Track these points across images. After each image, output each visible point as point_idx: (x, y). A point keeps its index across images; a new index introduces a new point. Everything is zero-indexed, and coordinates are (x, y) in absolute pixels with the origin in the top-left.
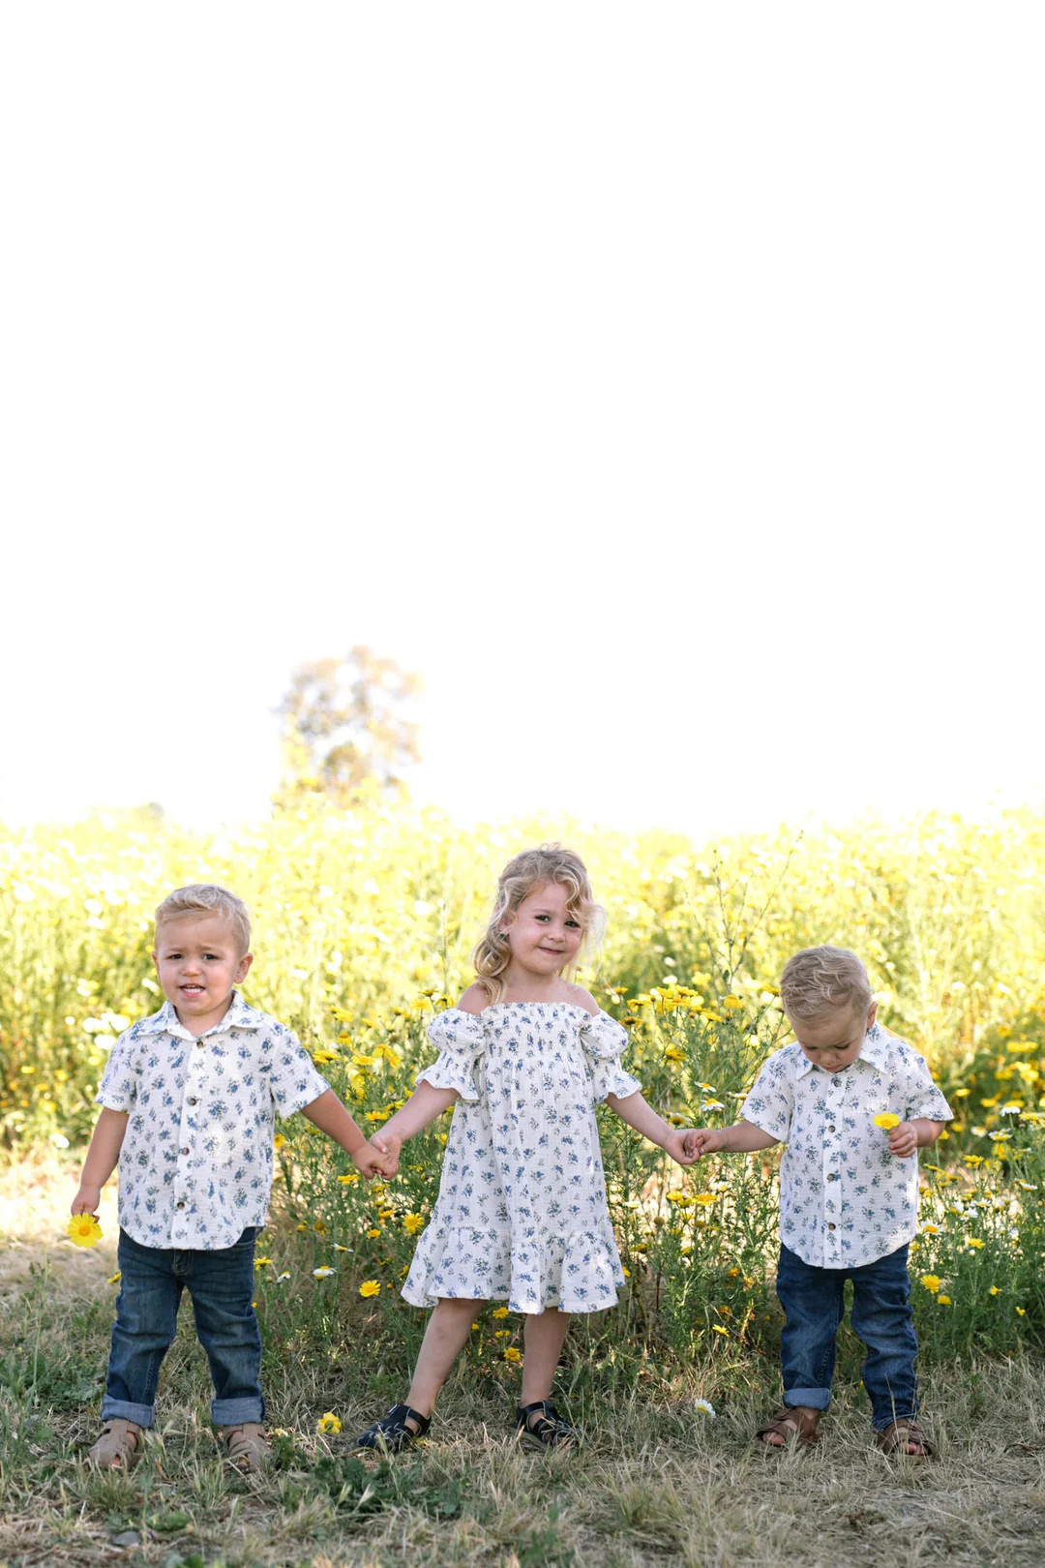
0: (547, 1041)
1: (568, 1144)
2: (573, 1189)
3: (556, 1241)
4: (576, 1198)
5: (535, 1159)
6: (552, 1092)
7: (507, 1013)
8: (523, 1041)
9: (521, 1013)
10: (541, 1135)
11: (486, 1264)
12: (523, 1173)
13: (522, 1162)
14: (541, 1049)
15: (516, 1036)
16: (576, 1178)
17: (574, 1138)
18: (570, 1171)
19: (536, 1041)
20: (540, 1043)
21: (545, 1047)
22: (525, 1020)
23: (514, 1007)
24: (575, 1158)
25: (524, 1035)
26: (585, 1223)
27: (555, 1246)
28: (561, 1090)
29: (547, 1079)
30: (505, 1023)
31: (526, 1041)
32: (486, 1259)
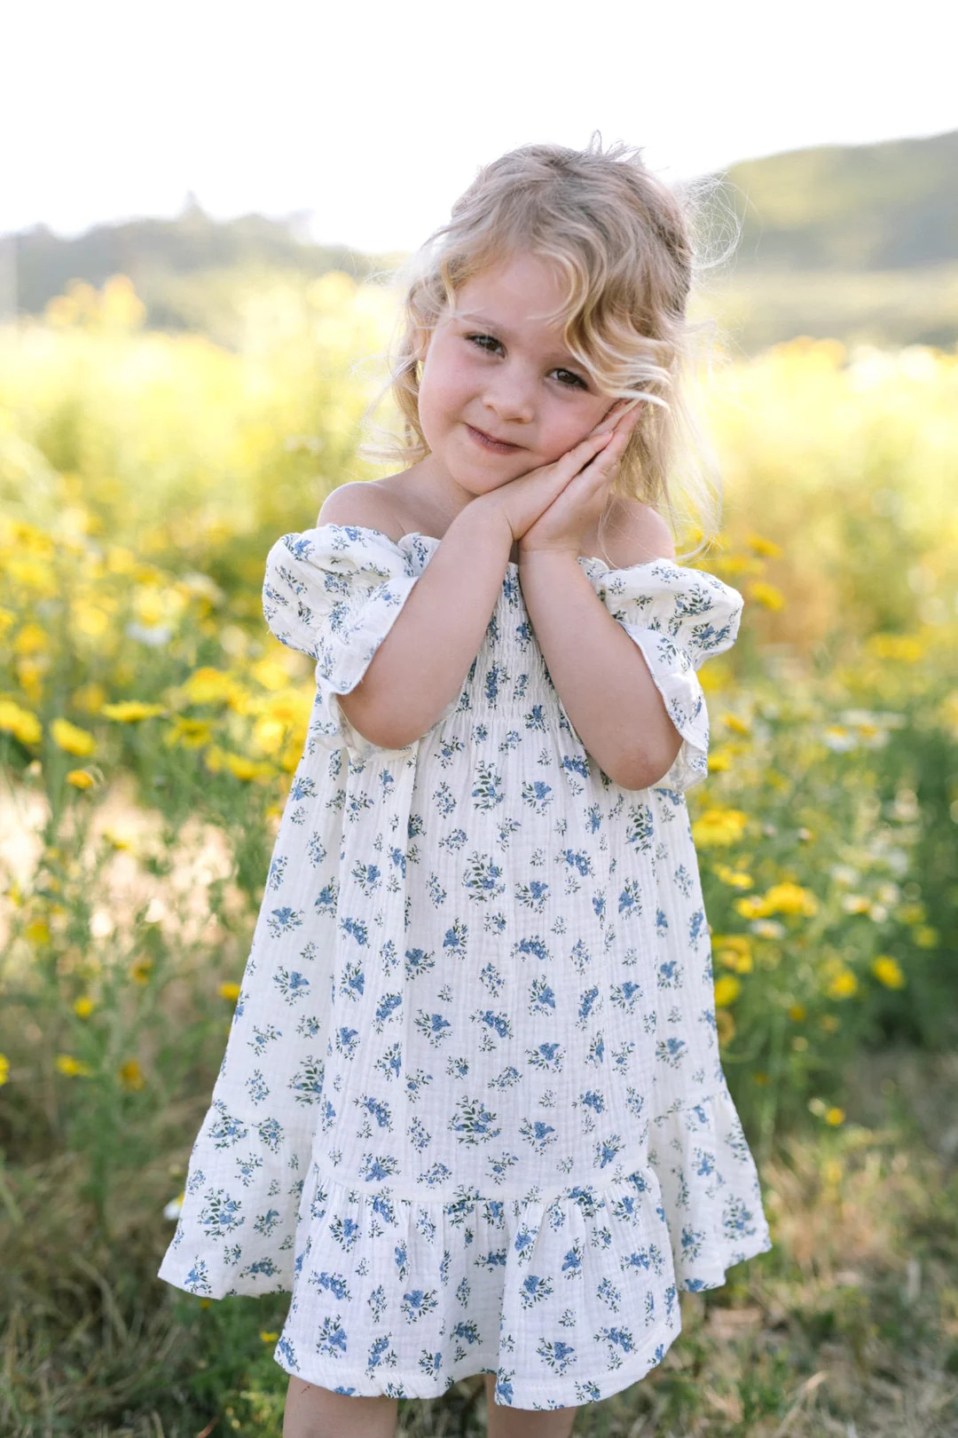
1: (532, 957)
2: (536, 1080)
3: (481, 1208)
4: (546, 1102)
5: (430, 982)
6: (494, 818)
10: (450, 925)
11: (235, 1206)
12: (395, 1012)
13: (397, 982)
16: (548, 1050)
17: (552, 943)
18: (531, 1030)
24: (547, 997)
26: (567, 1166)
27: (475, 1219)
28: (525, 813)
29: (484, 779)
32: (238, 1193)
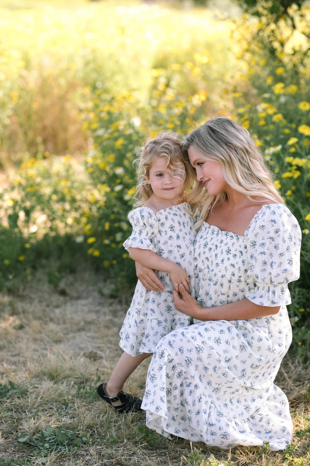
0: (186, 222)
7: (166, 213)
8: (176, 225)
9: (172, 212)
14: (184, 226)
15: (173, 223)
19: (182, 223)
20: (183, 224)
21: (186, 225)
22: (175, 214)
23: (168, 210)
25: (176, 222)
30: (166, 218)
31: (178, 225)
